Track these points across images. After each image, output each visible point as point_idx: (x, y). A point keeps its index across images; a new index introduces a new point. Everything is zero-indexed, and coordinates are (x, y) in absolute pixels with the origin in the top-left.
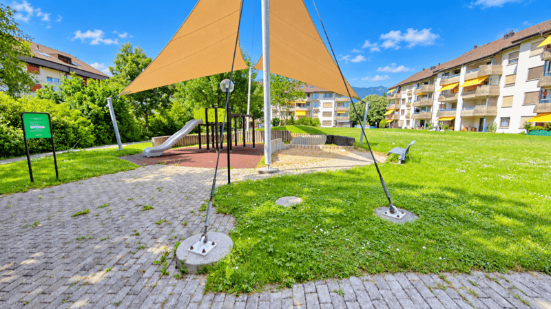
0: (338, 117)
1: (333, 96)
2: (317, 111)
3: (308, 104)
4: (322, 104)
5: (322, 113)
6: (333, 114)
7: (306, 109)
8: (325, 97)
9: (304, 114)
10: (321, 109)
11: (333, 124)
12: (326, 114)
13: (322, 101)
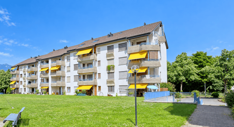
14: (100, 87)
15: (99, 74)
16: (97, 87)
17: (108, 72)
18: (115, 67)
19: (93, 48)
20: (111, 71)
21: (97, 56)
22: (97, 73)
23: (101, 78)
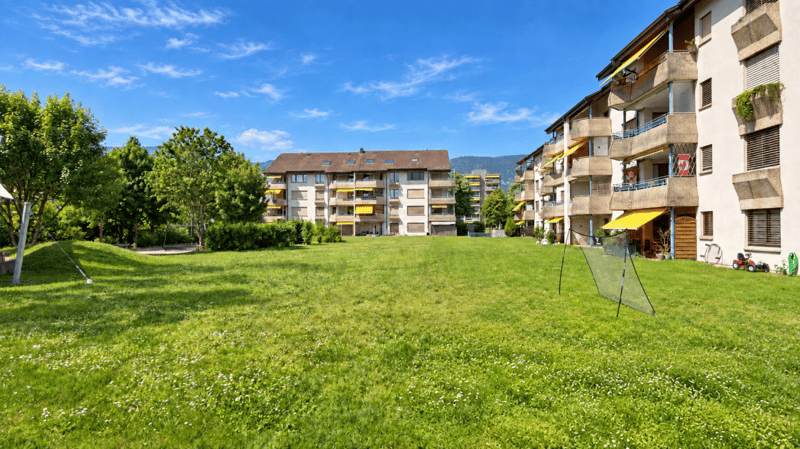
0: (437, 216)
1: (426, 178)
2: (396, 205)
3: (378, 192)
4: (404, 192)
5: (405, 208)
6: (426, 210)
7: (374, 202)
8: (411, 178)
9: (369, 210)
10: (405, 201)
11: (426, 230)
12: (415, 210)
13: (405, 188)
14: (708, 215)
15: (707, 148)
16: (699, 218)
17: (743, 133)
18: (784, 95)
19: (671, 29)
20: (763, 123)
21: (695, 60)
22: (695, 144)
23: (713, 170)
